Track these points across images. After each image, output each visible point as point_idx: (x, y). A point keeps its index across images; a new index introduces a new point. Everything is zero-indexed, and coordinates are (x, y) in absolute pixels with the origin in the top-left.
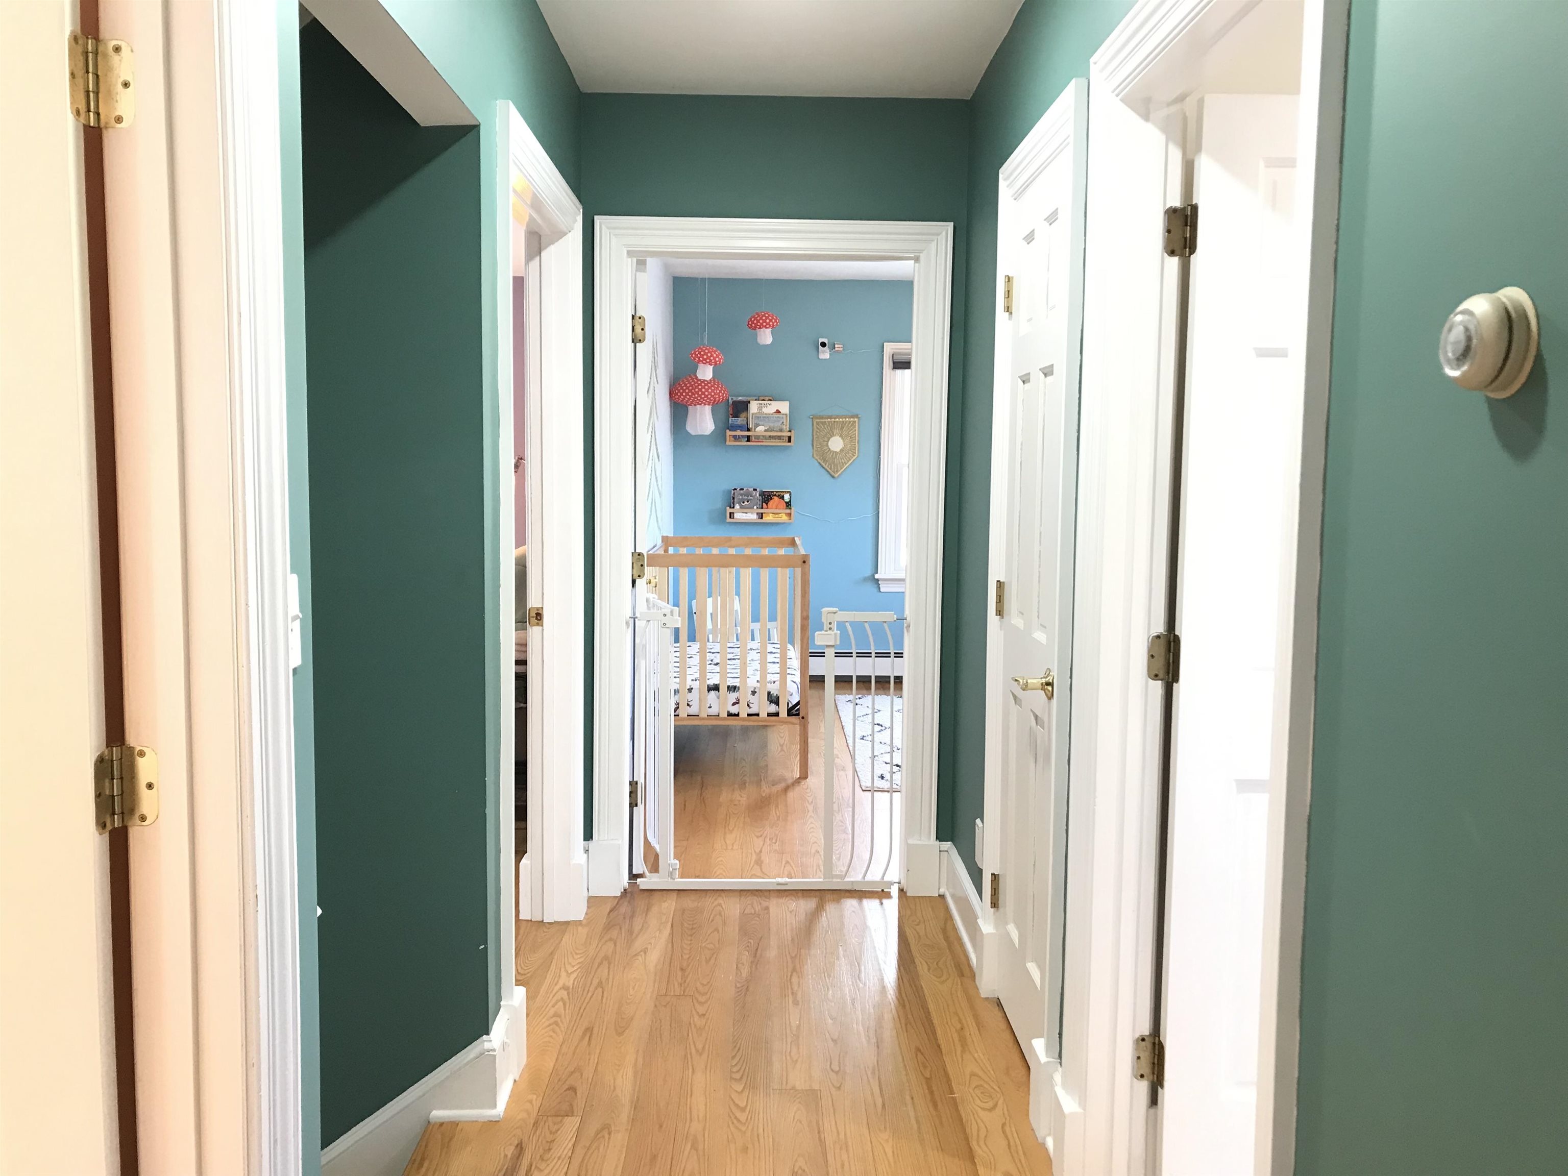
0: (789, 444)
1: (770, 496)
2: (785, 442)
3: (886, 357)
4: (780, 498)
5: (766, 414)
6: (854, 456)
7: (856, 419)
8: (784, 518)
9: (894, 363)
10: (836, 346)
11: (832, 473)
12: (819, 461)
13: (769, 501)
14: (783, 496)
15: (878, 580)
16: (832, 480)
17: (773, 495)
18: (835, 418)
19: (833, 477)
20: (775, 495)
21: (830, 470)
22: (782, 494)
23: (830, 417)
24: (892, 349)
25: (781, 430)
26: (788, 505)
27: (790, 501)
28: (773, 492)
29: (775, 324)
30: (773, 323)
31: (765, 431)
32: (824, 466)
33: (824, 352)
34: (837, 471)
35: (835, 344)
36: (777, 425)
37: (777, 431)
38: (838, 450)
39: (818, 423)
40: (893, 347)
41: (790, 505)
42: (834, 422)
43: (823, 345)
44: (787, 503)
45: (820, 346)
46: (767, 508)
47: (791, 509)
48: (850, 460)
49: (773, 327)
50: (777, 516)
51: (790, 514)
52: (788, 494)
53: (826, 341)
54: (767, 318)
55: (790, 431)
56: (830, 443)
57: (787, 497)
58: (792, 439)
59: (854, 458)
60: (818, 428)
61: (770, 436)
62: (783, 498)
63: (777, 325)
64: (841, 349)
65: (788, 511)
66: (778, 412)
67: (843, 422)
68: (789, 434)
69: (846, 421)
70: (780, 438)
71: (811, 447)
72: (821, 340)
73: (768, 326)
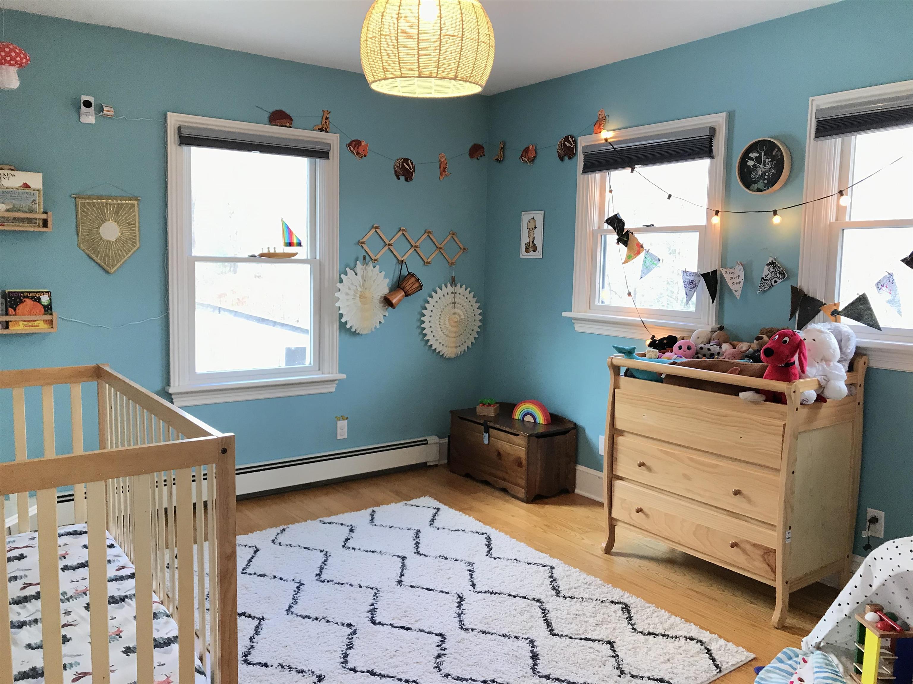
0: (45, 229)
1: (19, 297)
2: (39, 226)
3: (171, 130)
4: (35, 301)
5: (7, 188)
6: (135, 246)
7: (135, 202)
8: (42, 326)
9: (180, 137)
10: (105, 108)
11: (105, 267)
12: (88, 252)
13: (17, 305)
14: (39, 299)
15: (171, 394)
16: (107, 276)
17: (24, 297)
18: (107, 199)
19: (107, 272)
20: (27, 297)
21: (103, 264)
22: (38, 295)
23: (100, 197)
24: (178, 121)
25: (31, 211)
26: (48, 309)
27: (50, 304)
28: (23, 293)
29: (24, 61)
30: (22, 59)
31: (7, 210)
32: (95, 258)
33: (87, 114)
34: (113, 267)
35: (102, 106)
36: (25, 204)
37: (26, 212)
38: (113, 239)
39: (83, 205)
40: (179, 119)
41: (51, 309)
42: (106, 204)
43: (88, 104)
44: (45, 307)
45: (82, 105)
46: (15, 315)
47: (52, 314)
48: (129, 251)
49: (20, 66)
50: (30, 324)
51: (52, 321)
52: (47, 296)
53: (91, 99)
54: (12, 50)
55: (46, 213)
56: (101, 230)
57: (45, 299)
58: (50, 223)
59: (135, 249)
60: (84, 211)
61: (14, 219)
62: (38, 300)
63: (26, 63)
64: (112, 114)
65: (48, 317)
66: (26, 186)
67: (118, 204)
68: (44, 216)
69: (123, 204)
70: (30, 221)
71: (76, 236)
72: (84, 98)
73: (12, 62)
